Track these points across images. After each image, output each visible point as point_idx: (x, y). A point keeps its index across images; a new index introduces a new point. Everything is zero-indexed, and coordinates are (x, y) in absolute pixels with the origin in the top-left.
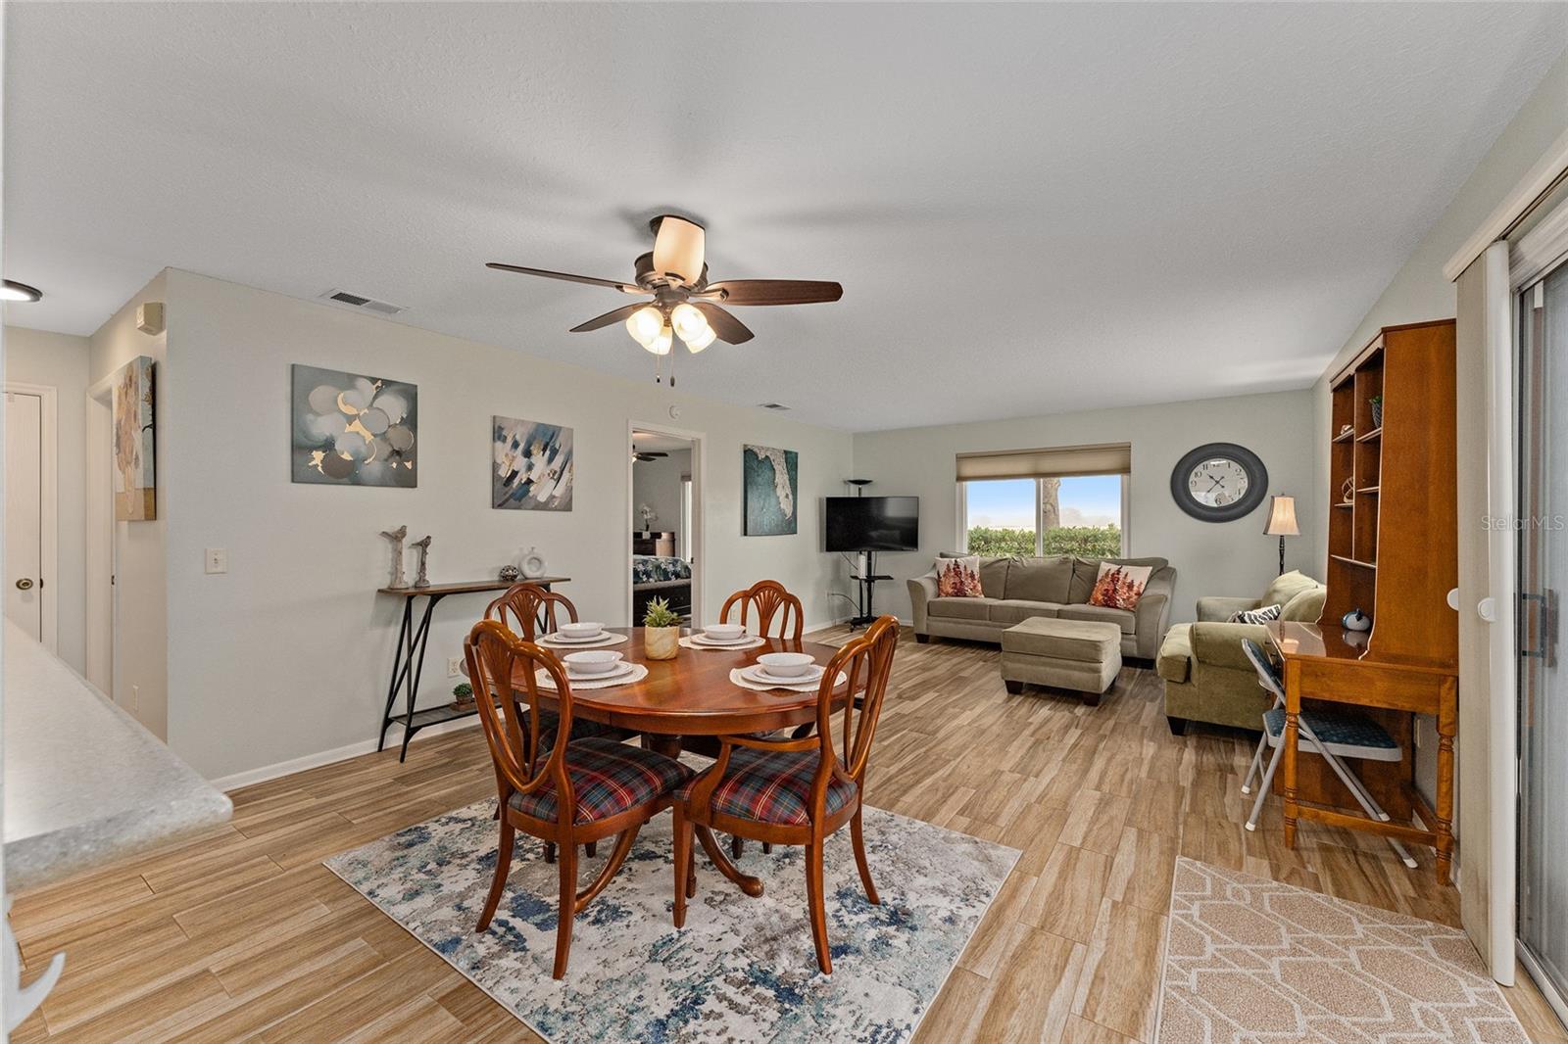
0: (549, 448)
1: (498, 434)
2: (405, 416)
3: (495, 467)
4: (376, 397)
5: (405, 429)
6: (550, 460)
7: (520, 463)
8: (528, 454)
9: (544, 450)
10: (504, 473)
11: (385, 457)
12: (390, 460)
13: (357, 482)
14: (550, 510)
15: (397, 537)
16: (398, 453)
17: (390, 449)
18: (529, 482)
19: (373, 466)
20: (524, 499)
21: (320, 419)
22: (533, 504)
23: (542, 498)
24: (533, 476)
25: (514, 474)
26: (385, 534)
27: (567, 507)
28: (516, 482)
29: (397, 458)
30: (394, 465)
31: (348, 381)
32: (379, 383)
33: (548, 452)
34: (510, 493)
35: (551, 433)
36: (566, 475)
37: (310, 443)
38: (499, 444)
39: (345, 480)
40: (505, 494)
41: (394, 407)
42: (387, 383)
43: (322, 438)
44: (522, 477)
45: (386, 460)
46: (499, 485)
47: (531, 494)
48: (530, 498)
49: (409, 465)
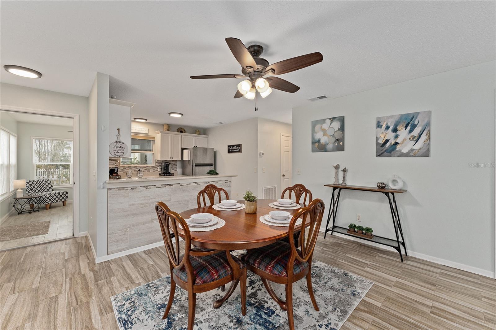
0: (410, 125)
1: (379, 125)
2: (339, 127)
3: (377, 139)
4: (331, 124)
5: (340, 132)
6: (411, 131)
7: (390, 135)
8: (395, 130)
9: (406, 127)
10: (381, 141)
11: (334, 142)
12: (335, 143)
13: (326, 151)
14: (410, 156)
15: (337, 167)
16: (337, 140)
17: (335, 139)
18: (396, 143)
19: (330, 146)
20: (393, 152)
21: (317, 134)
22: (398, 154)
23: (405, 151)
24: (398, 141)
25: (387, 141)
26: (333, 166)
27: (426, 154)
28: (388, 145)
29: (337, 142)
30: (336, 144)
31: (324, 121)
32: (332, 119)
33: (409, 128)
34: (385, 150)
35: (411, 117)
36: (424, 137)
37: (315, 141)
38: (379, 129)
39: (323, 150)
40: (382, 150)
41: (336, 125)
42: (334, 118)
43: (318, 139)
44: (392, 141)
45: (334, 143)
46: (379, 147)
47: (397, 150)
48: (397, 151)
49: (341, 144)
